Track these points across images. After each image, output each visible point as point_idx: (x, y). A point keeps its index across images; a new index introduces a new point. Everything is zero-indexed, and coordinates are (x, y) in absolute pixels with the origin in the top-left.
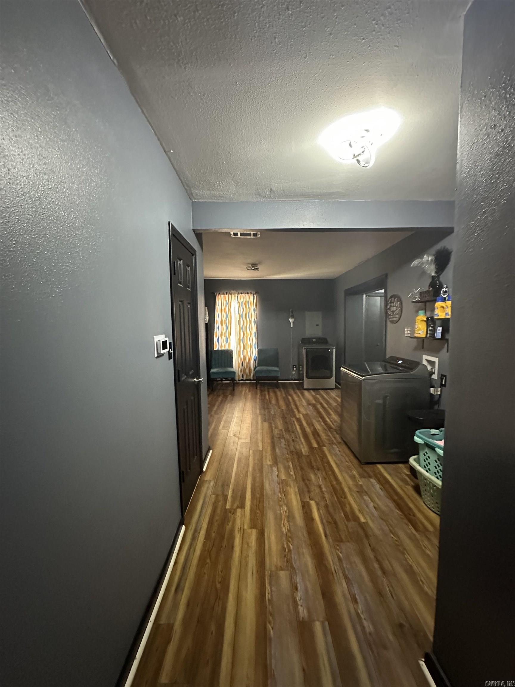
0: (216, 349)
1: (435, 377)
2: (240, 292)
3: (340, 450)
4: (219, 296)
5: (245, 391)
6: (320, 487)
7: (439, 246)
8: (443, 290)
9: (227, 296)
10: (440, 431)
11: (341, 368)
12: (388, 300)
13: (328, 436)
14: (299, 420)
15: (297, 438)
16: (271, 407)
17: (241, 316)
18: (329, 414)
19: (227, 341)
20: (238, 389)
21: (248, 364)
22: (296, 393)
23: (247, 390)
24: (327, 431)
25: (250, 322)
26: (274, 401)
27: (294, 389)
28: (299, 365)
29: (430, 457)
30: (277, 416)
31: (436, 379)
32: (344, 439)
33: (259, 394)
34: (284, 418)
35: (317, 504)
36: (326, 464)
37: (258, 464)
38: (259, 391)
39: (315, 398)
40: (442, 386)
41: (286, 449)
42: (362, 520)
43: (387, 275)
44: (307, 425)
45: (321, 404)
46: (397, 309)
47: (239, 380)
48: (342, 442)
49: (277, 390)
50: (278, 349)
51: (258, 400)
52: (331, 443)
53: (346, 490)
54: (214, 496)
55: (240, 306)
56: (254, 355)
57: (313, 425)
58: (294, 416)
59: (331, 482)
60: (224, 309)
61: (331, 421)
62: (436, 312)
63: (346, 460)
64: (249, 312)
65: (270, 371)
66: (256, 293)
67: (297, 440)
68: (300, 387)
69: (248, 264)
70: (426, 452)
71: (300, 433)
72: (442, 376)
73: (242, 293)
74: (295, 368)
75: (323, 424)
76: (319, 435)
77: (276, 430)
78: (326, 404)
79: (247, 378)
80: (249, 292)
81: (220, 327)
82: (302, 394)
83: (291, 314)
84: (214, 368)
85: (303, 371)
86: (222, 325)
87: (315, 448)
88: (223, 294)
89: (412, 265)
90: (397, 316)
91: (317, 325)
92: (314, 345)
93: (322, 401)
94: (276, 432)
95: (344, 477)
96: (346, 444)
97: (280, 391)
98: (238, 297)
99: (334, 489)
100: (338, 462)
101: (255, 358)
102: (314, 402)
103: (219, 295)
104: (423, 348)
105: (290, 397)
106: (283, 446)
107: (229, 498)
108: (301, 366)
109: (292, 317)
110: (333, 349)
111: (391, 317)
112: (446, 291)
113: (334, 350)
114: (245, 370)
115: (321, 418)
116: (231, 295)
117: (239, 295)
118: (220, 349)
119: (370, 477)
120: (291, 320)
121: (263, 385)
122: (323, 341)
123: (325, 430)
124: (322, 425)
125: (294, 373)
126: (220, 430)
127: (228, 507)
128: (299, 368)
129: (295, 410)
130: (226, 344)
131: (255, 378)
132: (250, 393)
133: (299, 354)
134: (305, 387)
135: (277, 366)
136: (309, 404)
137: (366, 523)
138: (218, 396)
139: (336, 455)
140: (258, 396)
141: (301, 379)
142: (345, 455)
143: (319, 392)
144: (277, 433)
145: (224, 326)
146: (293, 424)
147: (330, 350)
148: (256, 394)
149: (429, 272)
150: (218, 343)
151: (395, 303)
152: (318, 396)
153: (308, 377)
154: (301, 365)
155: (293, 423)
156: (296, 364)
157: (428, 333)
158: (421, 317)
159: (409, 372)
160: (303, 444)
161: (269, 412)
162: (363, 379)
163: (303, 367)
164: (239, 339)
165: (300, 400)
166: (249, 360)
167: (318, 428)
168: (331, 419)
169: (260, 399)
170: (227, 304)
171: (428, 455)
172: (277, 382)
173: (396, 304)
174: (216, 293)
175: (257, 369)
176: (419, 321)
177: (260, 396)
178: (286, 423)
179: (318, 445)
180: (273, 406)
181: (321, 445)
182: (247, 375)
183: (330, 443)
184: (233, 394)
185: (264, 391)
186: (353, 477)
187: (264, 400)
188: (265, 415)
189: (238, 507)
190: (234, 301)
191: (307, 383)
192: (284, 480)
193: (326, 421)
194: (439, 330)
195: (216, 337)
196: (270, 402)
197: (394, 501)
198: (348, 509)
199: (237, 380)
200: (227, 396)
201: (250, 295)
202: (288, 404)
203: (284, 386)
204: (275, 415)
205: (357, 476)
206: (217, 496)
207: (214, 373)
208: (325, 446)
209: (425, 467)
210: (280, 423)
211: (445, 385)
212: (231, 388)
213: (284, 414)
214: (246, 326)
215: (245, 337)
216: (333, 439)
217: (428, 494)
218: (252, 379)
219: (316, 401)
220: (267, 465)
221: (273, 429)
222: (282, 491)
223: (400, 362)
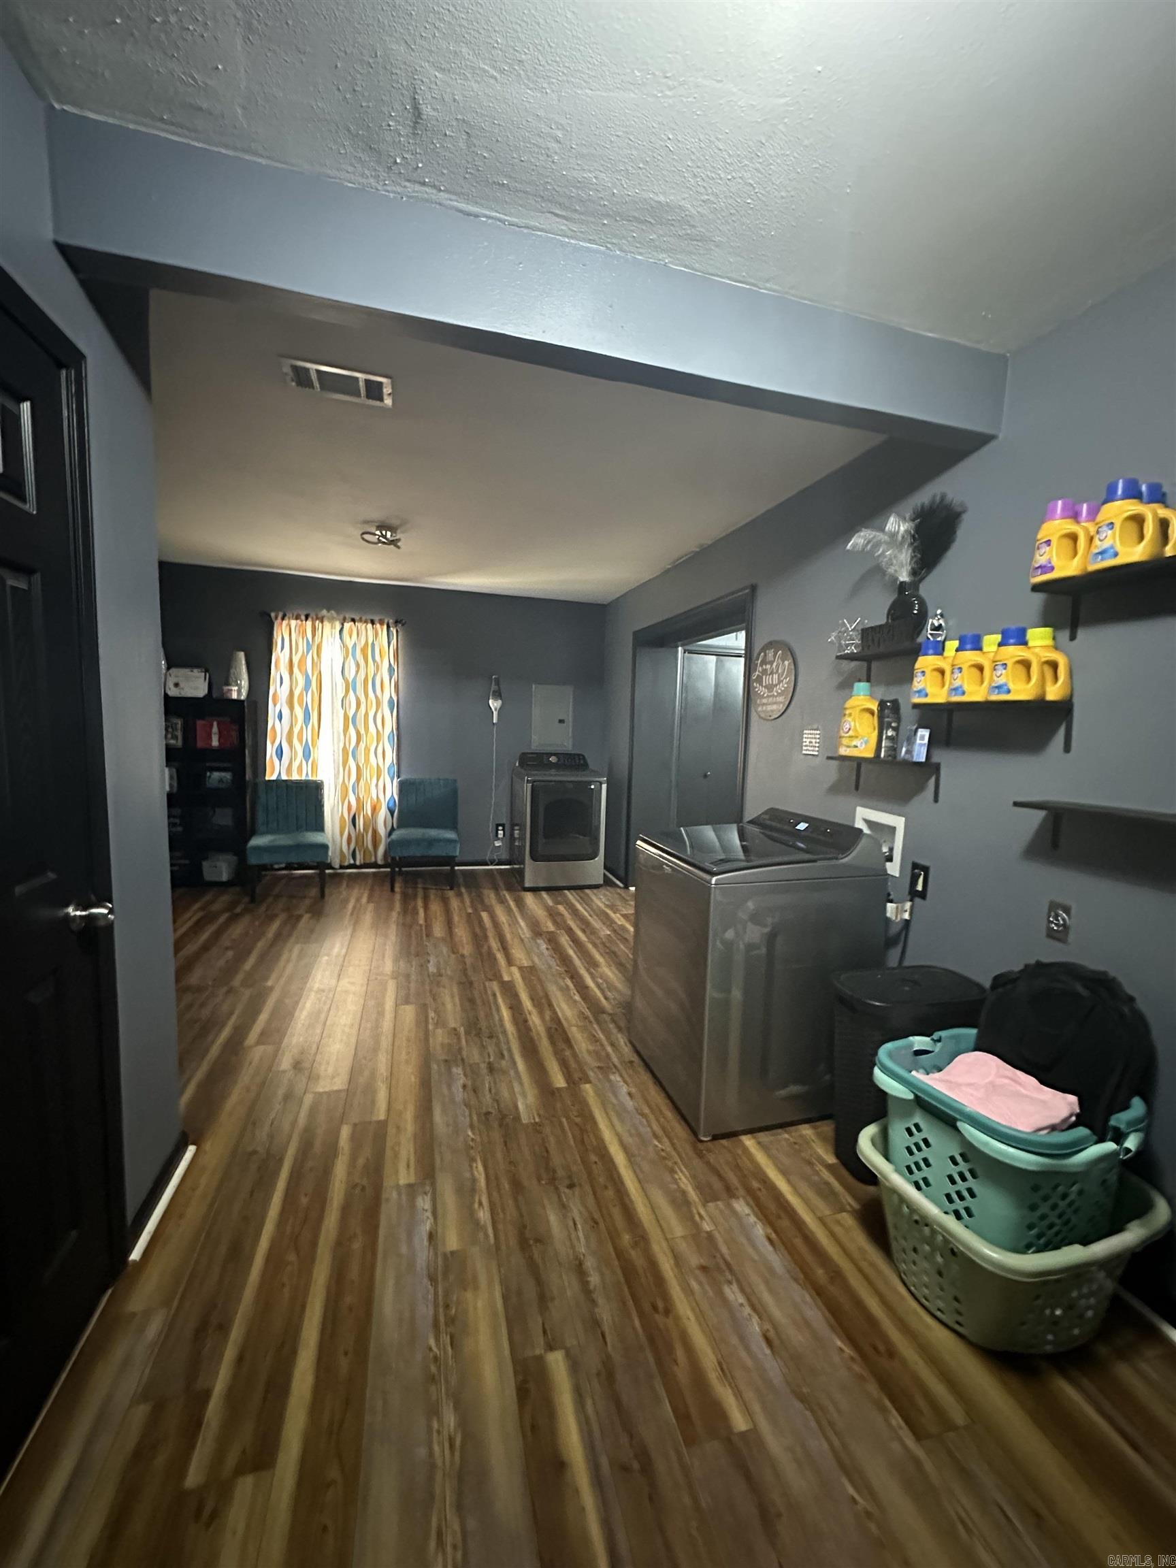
0: (271, 776)
1: (893, 869)
2: (348, 616)
3: (633, 1090)
4: (285, 623)
5: (358, 900)
6: (579, 1270)
7: (924, 497)
8: (933, 624)
9: (309, 623)
10: (933, 1040)
11: (639, 842)
12: (755, 655)
13: (594, 1039)
14: (509, 989)
15: (502, 1056)
16: (430, 949)
17: (349, 686)
18: (591, 964)
19: (307, 754)
20: (335, 895)
21: (371, 823)
22: (502, 901)
23: (362, 894)
24: (591, 1022)
25: (378, 704)
26: (438, 930)
27: (496, 888)
28: (513, 825)
29: (930, 1140)
30: (444, 980)
31: (898, 876)
32: (639, 1048)
33: (398, 906)
34: (466, 984)
35: (574, 1366)
36: (593, 1158)
37: (363, 1189)
38: (398, 897)
39: (553, 915)
40: (914, 894)
41: (467, 1105)
42: (740, 1423)
43: (754, 588)
44: (534, 1006)
45: (570, 931)
46: (780, 682)
47: (342, 867)
48: (635, 1058)
49: (451, 894)
50: (455, 781)
51: (393, 927)
52: (606, 1068)
53: (667, 1266)
54: (142, 1410)
55: (347, 656)
56: (388, 795)
57: (550, 1005)
58: (497, 976)
59: (613, 1236)
60: (300, 661)
61: (598, 986)
62: (918, 683)
63: (651, 1128)
64: (375, 675)
65: (431, 842)
66: (396, 622)
67: (504, 1063)
68: (514, 882)
69: (366, 522)
70: (917, 1126)
71: (511, 1037)
72: (917, 869)
73: (353, 620)
74: (501, 833)
75: (577, 997)
76: (568, 1041)
77: (439, 1031)
78: (584, 931)
79: (368, 861)
80: (376, 618)
81: (286, 712)
82: (520, 903)
83: (494, 687)
84: (263, 833)
85: (522, 838)
86: (291, 708)
87: (559, 1089)
88: (297, 618)
89: (849, 546)
90: (781, 699)
91: (561, 721)
92: (553, 772)
93: (571, 923)
94: (439, 1037)
95: (653, 1208)
96: (647, 1066)
97: (460, 895)
98: (341, 631)
99: (628, 1271)
100: (628, 1140)
101: (391, 805)
102: (551, 928)
103: (283, 619)
104: (857, 788)
105: (484, 915)
106: (459, 1095)
107: (214, 1410)
108: (516, 828)
109: (498, 695)
110: (601, 783)
111: (765, 701)
112: (940, 625)
113: (604, 786)
114: (360, 838)
115: (572, 978)
116: (322, 622)
117: (347, 625)
118: (284, 777)
119: (730, 1192)
120: (494, 704)
121: (411, 880)
122: (574, 761)
123: (586, 1018)
124: (575, 1001)
125: (497, 844)
126: (250, 1047)
127: (194, 1477)
128: (512, 830)
129: (500, 957)
130: (304, 762)
131: (389, 861)
132: (371, 907)
133: (513, 796)
134: (527, 885)
135: (454, 826)
136: (537, 931)
137: (752, 1437)
138: (271, 918)
139: (621, 1112)
140: (394, 914)
141: (514, 858)
142: (647, 1111)
143: (565, 896)
144: (442, 1045)
145: (299, 712)
146: (490, 1006)
147: (593, 787)
148: (391, 909)
149: (891, 570)
150: (280, 760)
151: (775, 664)
152: (561, 908)
153: (534, 858)
154: (517, 825)
155: (491, 998)
156: (504, 821)
157: (883, 745)
158: (863, 698)
159: (837, 859)
160: (521, 1084)
161: (423, 966)
162: (713, 882)
163: (522, 830)
164: (345, 750)
165: (513, 923)
166: (374, 810)
167: (564, 1014)
168: (600, 981)
169: (397, 925)
170: (309, 647)
171: (924, 1135)
172: (453, 868)
173: (778, 666)
174: (273, 615)
175: (394, 836)
176: (856, 712)
177: (399, 913)
178: (472, 1001)
179: (568, 1083)
180: (435, 946)
181: (576, 1076)
182: (366, 852)
183: (602, 1065)
184: (317, 910)
185: (415, 897)
186: (681, 1203)
187: (411, 927)
188: (408, 976)
189: (239, 1471)
190: (331, 640)
191: (532, 873)
192: (452, 1253)
193: (587, 987)
194: (922, 738)
195: (273, 743)
196: (429, 935)
197: (818, 1292)
198: (681, 1372)
199: (337, 866)
200: (299, 917)
201: (378, 626)
202: (479, 939)
203: (472, 881)
204: (441, 975)
205: (693, 1195)
206: (159, 1409)
207: (257, 849)
208: (589, 1082)
209: (911, 1172)
210: (451, 1003)
211: (923, 895)
212: (314, 892)
213: (464, 971)
214: (366, 714)
215: (362, 745)
216: (609, 1049)
217: (926, 1265)
218: (380, 862)
219: (555, 923)
220: (398, 1187)
221: (431, 1027)
222: (442, 1319)
223: (802, 826)
